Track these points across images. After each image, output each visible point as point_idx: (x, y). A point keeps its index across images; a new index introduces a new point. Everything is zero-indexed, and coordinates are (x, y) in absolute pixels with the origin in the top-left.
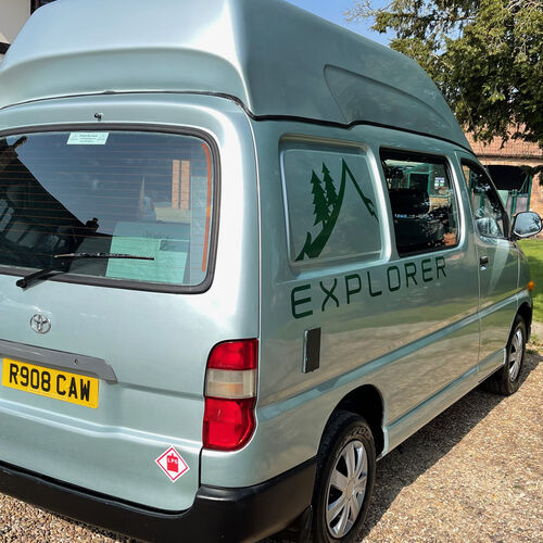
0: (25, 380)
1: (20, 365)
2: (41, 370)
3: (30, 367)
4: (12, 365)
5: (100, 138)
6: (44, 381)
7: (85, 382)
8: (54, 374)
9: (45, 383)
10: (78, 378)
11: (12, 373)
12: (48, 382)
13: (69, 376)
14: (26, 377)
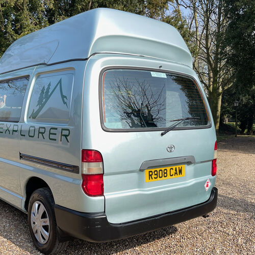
0: (156, 176)
1: (153, 170)
2: (163, 169)
3: (158, 170)
4: (150, 172)
5: (164, 76)
6: (165, 173)
7: (180, 168)
8: (168, 169)
9: (165, 174)
10: (177, 167)
11: (150, 175)
12: (166, 173)
13: (174, 168)
14: (157, 174)
